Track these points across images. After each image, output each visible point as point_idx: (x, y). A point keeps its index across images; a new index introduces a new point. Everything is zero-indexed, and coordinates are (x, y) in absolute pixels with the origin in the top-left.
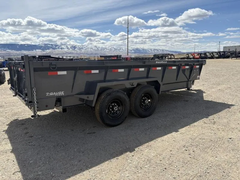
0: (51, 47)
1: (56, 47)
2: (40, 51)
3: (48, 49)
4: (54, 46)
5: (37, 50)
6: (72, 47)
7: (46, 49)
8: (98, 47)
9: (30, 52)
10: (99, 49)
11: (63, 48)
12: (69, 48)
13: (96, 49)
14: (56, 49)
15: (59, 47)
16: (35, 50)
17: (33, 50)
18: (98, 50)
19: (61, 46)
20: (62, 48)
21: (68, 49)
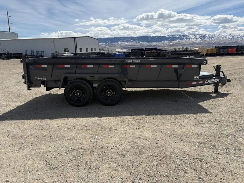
0: (179, 38)
1: (184, 37)
2: (168, 41)
3: (176, 40)
4: (182, 37)
5: (165, 41)
6: (201, 36)
7: (174, 40)
8: (233, 35)
9: (159, 43)
10: (235, 37)
11: (191, 38)
12: (198, 38)
13: (230, 37)
14: (184, 39)
15: (187, 37)
16: (164, 41)
17: (161, 42)
18: (233, 38)
19: (189, 36)
20: (189, 39)
21: (196, 38)
